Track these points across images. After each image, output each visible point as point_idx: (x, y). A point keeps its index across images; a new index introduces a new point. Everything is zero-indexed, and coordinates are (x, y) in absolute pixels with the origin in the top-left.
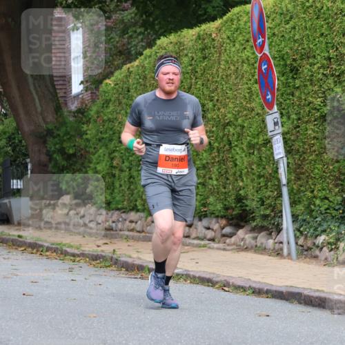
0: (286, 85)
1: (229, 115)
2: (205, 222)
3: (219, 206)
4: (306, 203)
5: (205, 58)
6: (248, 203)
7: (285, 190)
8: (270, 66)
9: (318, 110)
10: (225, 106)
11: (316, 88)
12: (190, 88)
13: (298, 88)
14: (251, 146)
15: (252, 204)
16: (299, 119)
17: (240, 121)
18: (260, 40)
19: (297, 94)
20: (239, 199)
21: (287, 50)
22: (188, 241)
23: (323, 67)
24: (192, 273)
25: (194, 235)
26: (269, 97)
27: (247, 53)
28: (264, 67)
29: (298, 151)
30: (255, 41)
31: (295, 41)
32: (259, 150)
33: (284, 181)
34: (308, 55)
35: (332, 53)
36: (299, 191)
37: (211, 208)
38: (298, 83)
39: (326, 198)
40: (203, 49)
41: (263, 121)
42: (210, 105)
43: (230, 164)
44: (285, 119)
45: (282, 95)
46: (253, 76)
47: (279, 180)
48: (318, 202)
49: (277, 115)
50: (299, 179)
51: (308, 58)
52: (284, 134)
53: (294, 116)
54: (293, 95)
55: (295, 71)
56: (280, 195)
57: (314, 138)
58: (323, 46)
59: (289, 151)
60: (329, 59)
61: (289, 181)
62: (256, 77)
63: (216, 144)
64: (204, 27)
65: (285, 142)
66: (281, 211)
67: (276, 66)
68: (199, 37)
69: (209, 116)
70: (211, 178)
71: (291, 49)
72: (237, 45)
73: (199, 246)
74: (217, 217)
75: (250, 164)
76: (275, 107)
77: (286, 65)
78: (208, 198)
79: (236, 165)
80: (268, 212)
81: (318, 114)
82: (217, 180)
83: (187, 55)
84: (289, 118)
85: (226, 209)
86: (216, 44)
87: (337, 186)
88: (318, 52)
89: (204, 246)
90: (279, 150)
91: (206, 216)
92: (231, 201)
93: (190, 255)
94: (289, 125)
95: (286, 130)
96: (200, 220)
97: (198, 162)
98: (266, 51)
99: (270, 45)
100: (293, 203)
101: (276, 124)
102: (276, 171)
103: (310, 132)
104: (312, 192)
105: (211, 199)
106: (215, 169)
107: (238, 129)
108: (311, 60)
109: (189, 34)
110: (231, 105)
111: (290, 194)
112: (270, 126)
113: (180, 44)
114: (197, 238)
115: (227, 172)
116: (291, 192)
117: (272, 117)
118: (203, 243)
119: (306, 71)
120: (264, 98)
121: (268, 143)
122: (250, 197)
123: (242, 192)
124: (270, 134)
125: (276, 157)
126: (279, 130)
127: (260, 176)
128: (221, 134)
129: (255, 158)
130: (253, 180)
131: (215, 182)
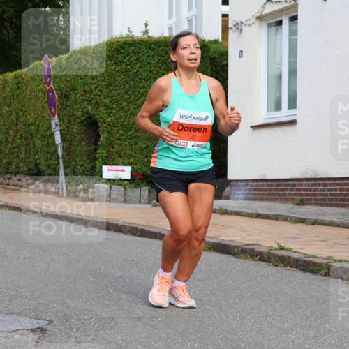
0: (62, 104)
1: (32, 120)
2: (18, 177)
3: (26, 169)
4: (72, 168)
5: (18, 88)
6: (41, 167)
7: (61, 161)
8: (53, 95)
9: (79, 118)
10: (30, 114)
11: (78, 107)
12: (10, 104)
13: (69, 106)
14: (43, 136)
15: (43, 168)
16: (69, 123)
17: (37, 123)
18: (48, 80)
19: (68, 109)
20: (37, 165)
21: (63, 86)
22: (8, 187)
23: (82, 95)
24: (9, 205)
25: (11, 184)
26: (53, 110)
27: (42, 86)
28: (50, 94)
29: (68, 140)
30: (46, 80)
31: (67, 81)
32: (47, 138)
33: (61, 155)
34: (73, 89)
35: (87, 88)
36: (68, 161)
37: (21, 169)
38: (68, 103)
39: (83, 165)
40: (17, 84)
41: (50, 123)
42: (21, 114)
43: (32, 146)
44: (61, 123)
45: (60, 110)
46: (45, 98)
47: (58, 155)
48: (78, 167)
49: (57, 120)
50: (69, 155)
51: (74, 90)
52: (61, 131)
53: (66, 121)
54: (66, 109)
55: (67, 97)
56: (58, 163)
57: (77, 133)
58: (82, 84)
59: (63, 140)
60: (85, 91)
61: (63, 156)
62: (46, 99)
63: (24, 135)
64: (18, 71)
65: (62, 134)
66: (59, 172)
67: (57, 94)
68: (15, 77)
69: (21, 119)
70: (21, 153)
71: (65, 85)
72: (36, 82)
73: (14, 190)
74: (24, 174)
75: (43, 146)
76: (56, 116)
77: (62, 94)
78: (19, 164)
79: (35, 147)
80: (52, 172)
81: (79, 121)
82: (25, 154)
83: (8, 86)
84: (63, 122)
85: (29, 170)
86: (25, 81)
87: (89, 159)
88: (79, 87)
89: (17, 190)
90: (58, 139)
91: (18, 173)
92: (32, 165)
93: (9, 195)
94: (63, 126)
95: (62, 128)
96: (15, 175)
97: (14, 145)
98: (52, 86)
99: (54, 82)
100: (65, 168)
101: (56, 125)
102: (56, 150)
103: (74, 130)
104: (76, 162)
105: (21, 165)
106: (23, 149)
107: (36, 127)
108: (76, 92)
109: (10, 75)
110: (32, 114)
111: (64, 163)
112: (53, 126)
113: (6, 80)
114: (13, 185)
115: (30, 150)
116: (64, 162)
117: (55, 121)
118: (16, 188)
119: (73, 97)
120: (50, 111)
121: (52, 135)
122: (43, 164)
123: (38, 161)
124: (53, 130)
125: (57, 143)
126: (58, 128)
127: (47, 153)
128: (27, 130)
129: (45, 143)
130: (44, 155)
131: (24, 156)
